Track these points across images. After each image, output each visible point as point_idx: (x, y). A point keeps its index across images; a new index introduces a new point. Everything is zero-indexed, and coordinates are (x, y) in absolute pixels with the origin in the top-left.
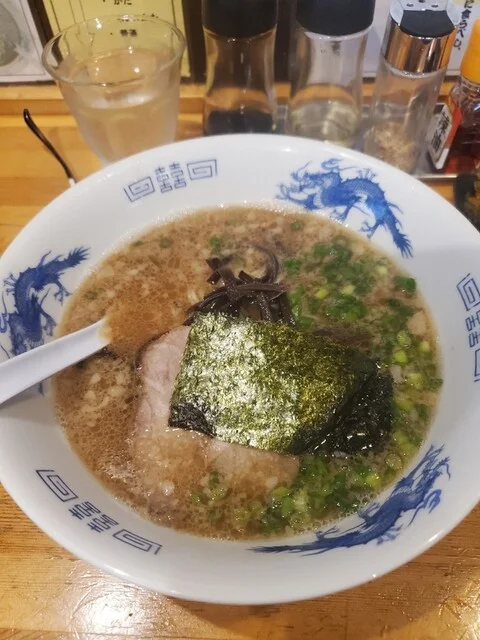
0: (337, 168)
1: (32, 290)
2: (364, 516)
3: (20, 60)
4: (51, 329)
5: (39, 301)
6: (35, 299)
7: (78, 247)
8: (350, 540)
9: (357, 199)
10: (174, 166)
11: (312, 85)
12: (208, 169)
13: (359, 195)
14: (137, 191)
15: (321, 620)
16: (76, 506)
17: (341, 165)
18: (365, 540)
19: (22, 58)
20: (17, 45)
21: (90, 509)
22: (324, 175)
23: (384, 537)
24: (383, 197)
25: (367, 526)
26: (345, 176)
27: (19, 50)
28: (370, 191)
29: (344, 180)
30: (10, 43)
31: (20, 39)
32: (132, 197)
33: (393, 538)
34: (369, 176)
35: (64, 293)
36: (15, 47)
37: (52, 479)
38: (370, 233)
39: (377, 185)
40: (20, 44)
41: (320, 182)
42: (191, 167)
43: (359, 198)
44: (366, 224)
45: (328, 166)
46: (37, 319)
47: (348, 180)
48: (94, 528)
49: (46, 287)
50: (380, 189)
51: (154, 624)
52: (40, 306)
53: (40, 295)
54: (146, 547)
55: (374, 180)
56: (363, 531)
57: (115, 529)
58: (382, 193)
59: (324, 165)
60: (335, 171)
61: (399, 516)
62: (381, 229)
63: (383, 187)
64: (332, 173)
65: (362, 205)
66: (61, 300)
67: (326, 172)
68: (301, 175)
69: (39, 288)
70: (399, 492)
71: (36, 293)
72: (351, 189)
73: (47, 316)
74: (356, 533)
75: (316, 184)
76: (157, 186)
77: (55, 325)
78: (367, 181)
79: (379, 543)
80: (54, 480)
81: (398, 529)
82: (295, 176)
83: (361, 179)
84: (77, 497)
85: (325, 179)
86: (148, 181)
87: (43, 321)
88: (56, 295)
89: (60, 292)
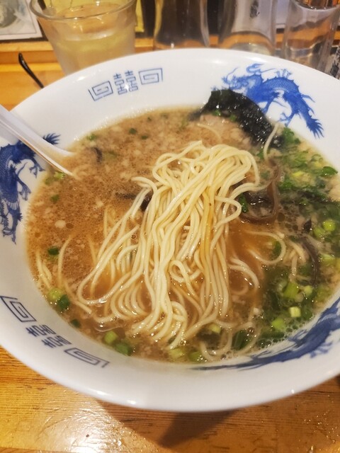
0: (259, 71)
1: (11, 162)
2: (294, 340)
3: (18, 22)
4: (26, 195)
5: (17, 172)
6: (13, 170)
7: (51, 133)
8: (283, 357)
9: (276, 95)
10: (129, 73)
11: (235, 34)
12: (156, 76)
13: (277, 91)
14: (98, 92)
15: (254, 442)
16: (33, 327)
17: (262, 68)
18: (298, 355)
19: (20, 20)
20: (16, 10)
21: (47, 330)
22: (248, 77)
23: (317, 352)
24: (298, 91)
25: (298, 346)
26: (265, 77)
27: (17, 14)
28: (286, 87)
29: (265, 80)
30: (11, 9)
31: (18, 6)
32: (95, 97)
33: (326, 352)
34: (285, 75)
35: (38, 169)
36: (14, 12)
37: (15, 305)
38: (287, 122)
39: (292, 81)
40: (18, 9)
41: (245, 84)
42: (142, 74)
43: (278, 93)
44: (284, 114)
45: (252, 70)
46: (14, 186)
47: (268, 80)
48: (47, 343)
49: (23, 162)
50: (295, 85)
51: (107, 444)
52: (17, 176)
53: (18, 167)
54: (94, 362)
55: (290, 78)
56: (295, 350)
57: (67, 347)
58: (297, 87)
59: (248, 69)
60: (258, 73)
61: (328, 335)
62: (296, 117)
63: (297, 82)
64: (255, 75)
65: (280, 99)
66: (35, 174)
67: (251, 75)
68: (230, 78)
69: (17, 161)
70: (324, 318)
71: (14, 165)
72: (271, 87)
73: (22, 184)
74: (289, 352)
75: (243, 85)
76: (115, 88)
77: (30, 192)
78: (284, 79)
79: (313, 356)
80: (16, 305)
81: (330, 344)
82: (225, 80)
83: (279, 78)
84: (35, 320)
85: (249, 81)
86: (108, 85)
87: (20, 188)
88: (31, 169)
89: (35, 167)
